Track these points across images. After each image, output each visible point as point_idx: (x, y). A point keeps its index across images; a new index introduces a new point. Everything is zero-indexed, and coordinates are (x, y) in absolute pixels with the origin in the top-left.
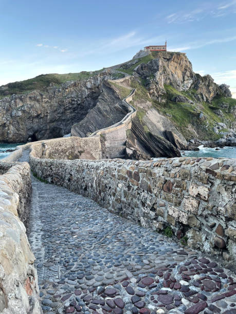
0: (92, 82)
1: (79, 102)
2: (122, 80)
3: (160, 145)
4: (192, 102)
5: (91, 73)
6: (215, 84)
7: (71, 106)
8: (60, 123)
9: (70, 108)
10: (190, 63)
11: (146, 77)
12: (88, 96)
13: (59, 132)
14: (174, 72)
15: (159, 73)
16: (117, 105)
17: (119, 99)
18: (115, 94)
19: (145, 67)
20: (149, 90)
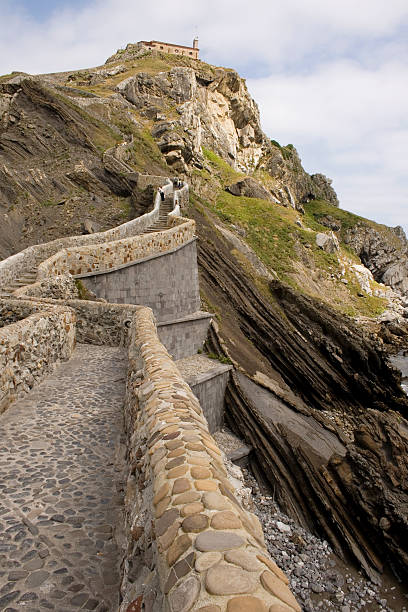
6: (304, 170)
11: (151, 114)
14: (219, 120)
15: (191, 108)
16: (80, 168)
17: (90, 148)
18: (73, 130)
19: (149, 85)
20: (166, 149)
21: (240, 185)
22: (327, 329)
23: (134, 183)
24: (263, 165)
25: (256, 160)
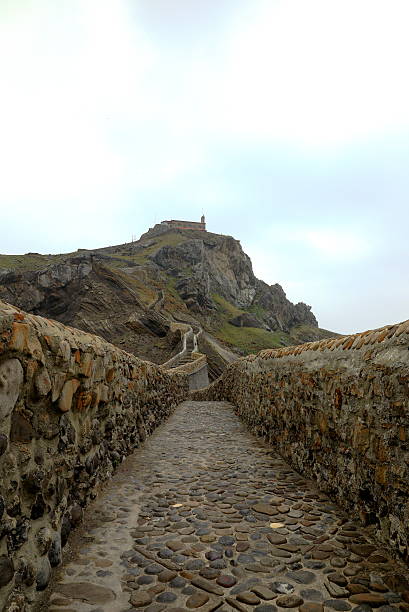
0: (53, 276)
4: (268, 328)
6: (289, 302)
10: (248, 259)
11: (174, 273)
14: (222, 271)
15: (201, 267)
16: (132, 319)
17: (138, 305)
19: (172, 253)
20: (185, 297)
21: (239, 318)
23: (168, 328)
24: (257, 301)
25: (251, 297)
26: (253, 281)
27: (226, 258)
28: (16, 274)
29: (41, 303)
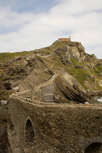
0: (30, 57)
1: (22, 68)
2: (47, 56)
3: (73, 94)
4: (86, 68)
5: (29, 52)
6: (97, 59)
7: (17, 71)
8: (10, 80)
9: (16, 72)
10: (83, 48)
11: (60, 55)
12: (27, 65)
13: (10, 86)
14: (75, 52)
15: (67, 53)
16: (46, 70)
17: (47, 67)
18: (45, 64)
19: (60, 49)
20: (62, 61)
21: (77, 66)
22: (72, 92)
23: (53, 73)
24: (86, 60)
25: (84, 59)
26: (85, 54)
27: (76, 49)
28: (21, 58)
29: (27, 64)
